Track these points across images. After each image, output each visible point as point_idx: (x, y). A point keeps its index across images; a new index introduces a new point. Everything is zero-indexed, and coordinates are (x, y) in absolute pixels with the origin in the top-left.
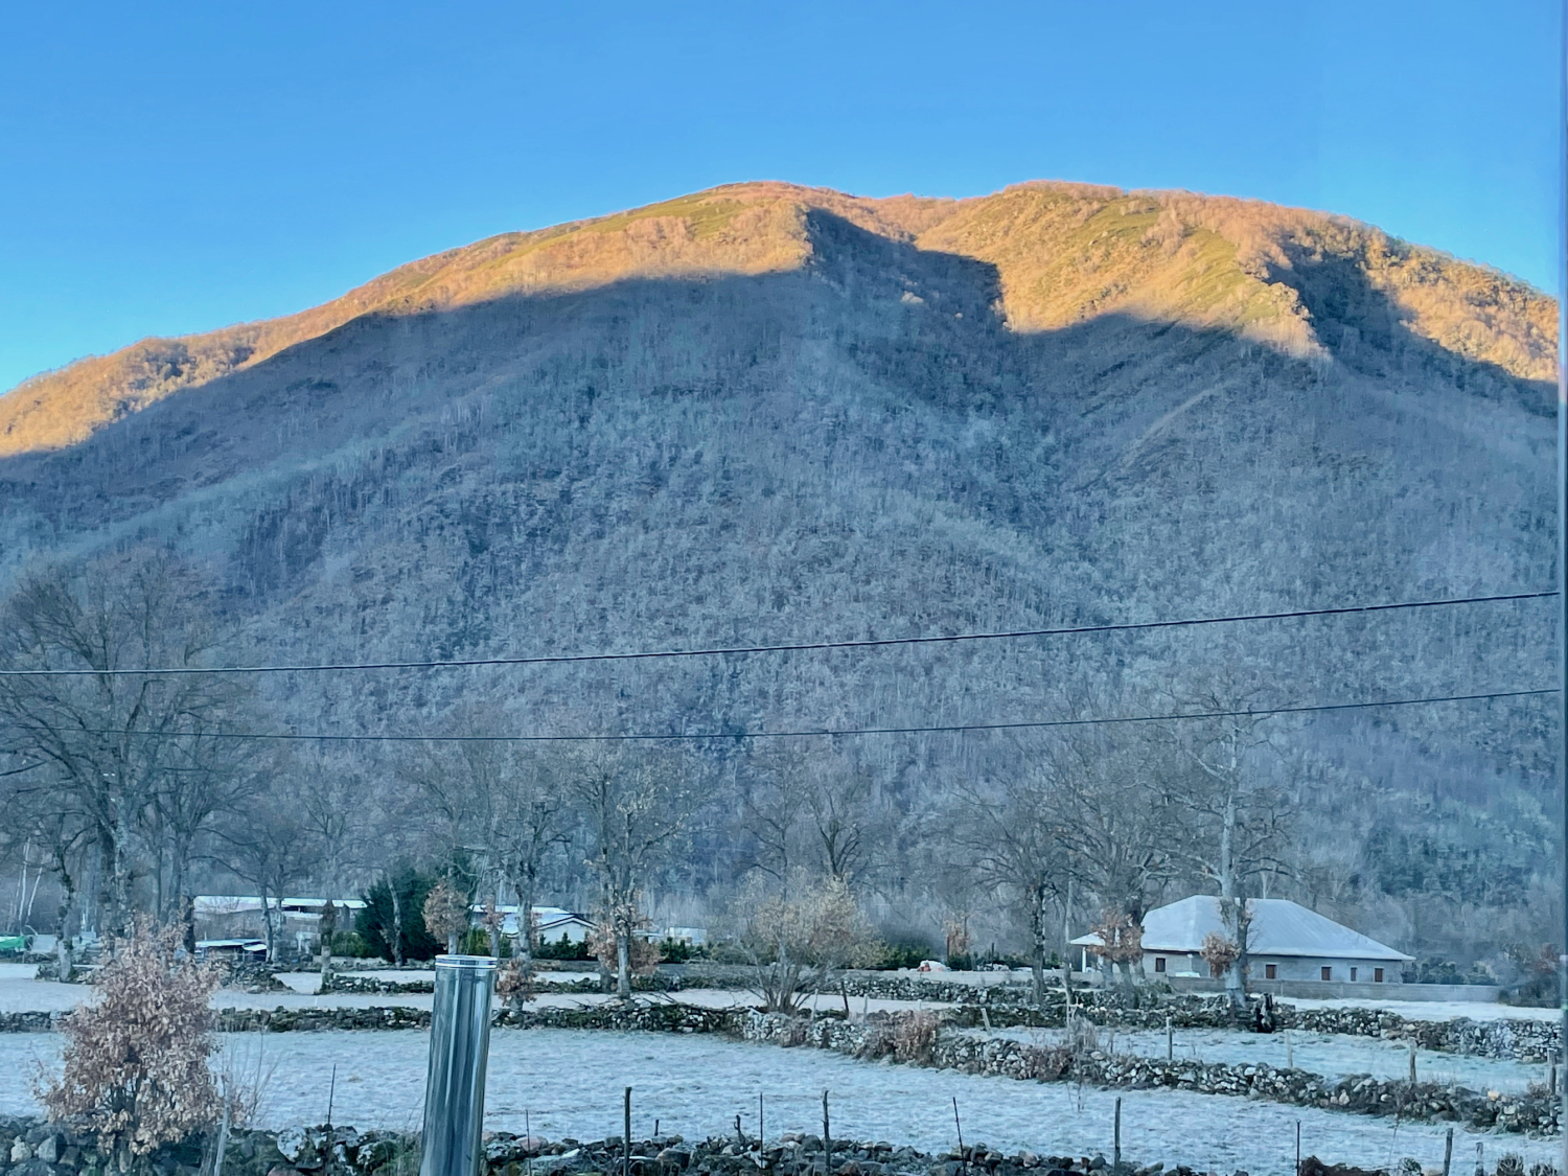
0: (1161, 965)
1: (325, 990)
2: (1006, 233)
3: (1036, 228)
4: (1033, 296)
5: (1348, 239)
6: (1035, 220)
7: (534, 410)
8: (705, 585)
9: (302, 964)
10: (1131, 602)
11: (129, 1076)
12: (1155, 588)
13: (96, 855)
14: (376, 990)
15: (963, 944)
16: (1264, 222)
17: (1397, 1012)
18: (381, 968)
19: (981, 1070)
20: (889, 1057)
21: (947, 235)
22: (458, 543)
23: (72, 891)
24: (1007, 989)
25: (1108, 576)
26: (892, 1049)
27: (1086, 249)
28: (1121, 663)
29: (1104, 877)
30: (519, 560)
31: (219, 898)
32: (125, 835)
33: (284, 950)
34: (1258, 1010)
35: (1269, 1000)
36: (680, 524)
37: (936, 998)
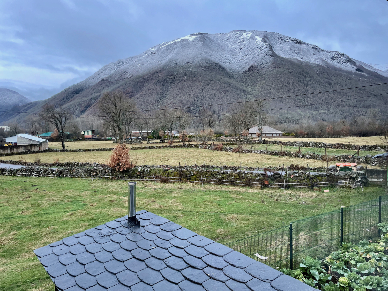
0: (251, 135)
1: (148, 143)
8: (193, 89)
9: (145, 140)
10: (248, 88)
11: (119, 162)
12: (251, 86)
14: (154, 143)
15: (227, 133)
16: (265, 34)
17: (281, 140)
18: (155, 140)
20: (216, 150)
21: (223, 39)
25: (245, 84)
28: (247, 96)
30: (169, 87)
31: (135, 131)
33: (143, 138)
34: (263, 141)
36: (189, 81)
37: (223, 141)
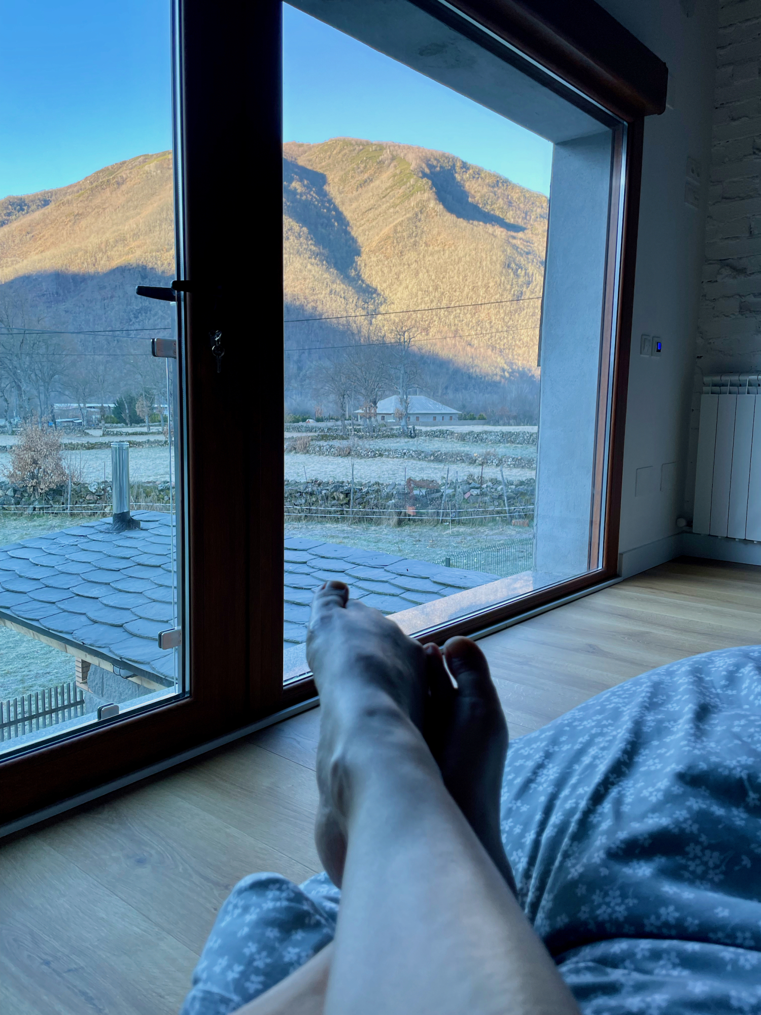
0: (383, 418)
1: (104, 435)
2: (330, 157)
3: (340, 156)
4: (340, 182)
5: (449, 162)
6: (339, 153)
7: (160, 225)
9: (96, 427)
11: (35, 468)
13: (15, 392)
14: (121, 435)
15: (320, 414)
16: (420, 155)
17: (452, 430)
18: (123, 427)
19: (323, 454)
20: (294, 451)
21: (309, 158)
22: (136, 275)
23: (8, 404)
24: (334, 428)
26: (295, 449)
27: (358, 165)
29: (363, 391)
31: (63, 404)
32: (25, 385)
33: (88, 421)
34: (411, 432)
35: (414, 428)
37: (311, 431)
